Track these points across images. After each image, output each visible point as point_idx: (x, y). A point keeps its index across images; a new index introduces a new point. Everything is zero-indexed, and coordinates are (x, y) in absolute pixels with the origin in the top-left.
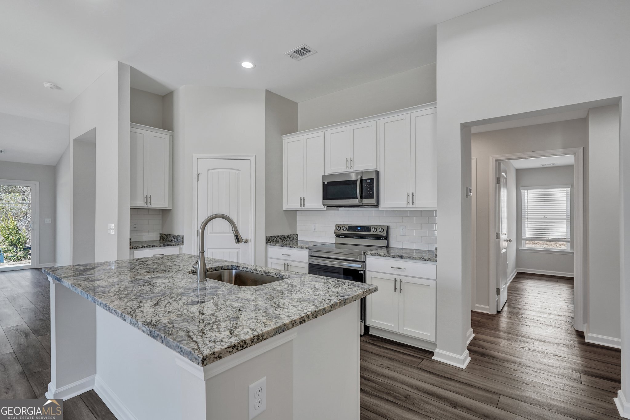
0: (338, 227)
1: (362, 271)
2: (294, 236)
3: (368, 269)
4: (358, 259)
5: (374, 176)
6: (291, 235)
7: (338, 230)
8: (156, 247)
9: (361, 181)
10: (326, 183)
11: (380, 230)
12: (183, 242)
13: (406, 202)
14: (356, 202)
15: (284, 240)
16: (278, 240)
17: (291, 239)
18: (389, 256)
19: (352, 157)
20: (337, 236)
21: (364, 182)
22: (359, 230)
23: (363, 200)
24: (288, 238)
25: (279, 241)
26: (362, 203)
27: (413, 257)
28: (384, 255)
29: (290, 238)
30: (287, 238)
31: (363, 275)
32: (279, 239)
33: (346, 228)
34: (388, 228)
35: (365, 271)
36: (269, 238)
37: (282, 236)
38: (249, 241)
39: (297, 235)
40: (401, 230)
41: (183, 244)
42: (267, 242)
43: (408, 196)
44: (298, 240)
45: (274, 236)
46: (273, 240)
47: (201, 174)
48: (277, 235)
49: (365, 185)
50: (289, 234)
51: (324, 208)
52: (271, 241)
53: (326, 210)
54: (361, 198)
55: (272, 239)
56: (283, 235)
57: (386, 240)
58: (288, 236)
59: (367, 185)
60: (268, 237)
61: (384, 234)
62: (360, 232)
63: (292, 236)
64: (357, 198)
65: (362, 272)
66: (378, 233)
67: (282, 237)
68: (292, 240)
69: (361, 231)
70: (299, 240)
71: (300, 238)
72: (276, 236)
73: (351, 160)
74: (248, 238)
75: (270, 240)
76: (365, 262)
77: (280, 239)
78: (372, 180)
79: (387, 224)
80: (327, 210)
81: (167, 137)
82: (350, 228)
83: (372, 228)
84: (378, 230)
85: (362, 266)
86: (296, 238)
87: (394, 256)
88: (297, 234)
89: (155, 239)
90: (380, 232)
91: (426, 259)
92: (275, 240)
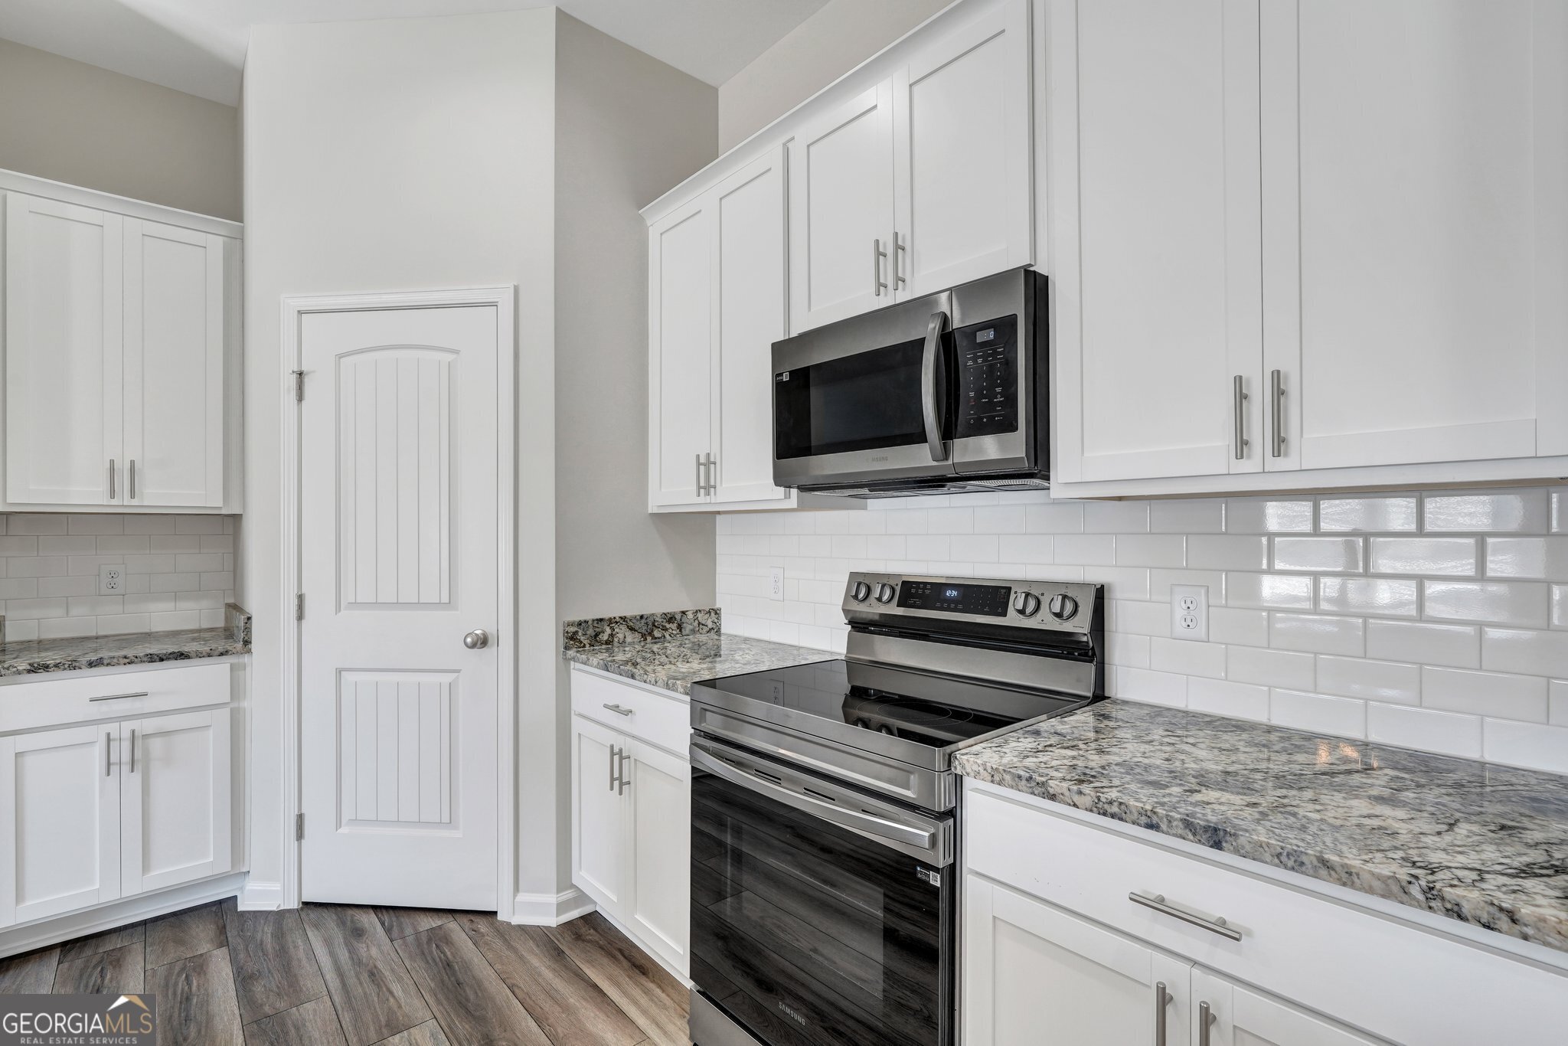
0: (861, 585)
1: (936, 870)
2: (699, 615)
3: (972, 859)
4: (909, 794)
5: (1016, 306)
6: (683, 613)
7: (856, 597)
8: (108, 665)
9: (947, 338)
10: (786, 378)
11: (1057, 608)
12: (247, 642)
13: (1228, 440)
14: (920, 457)
15: (651, 634)
16: (621, 636)
17: (687, 628)
18: (1115, 809)
19: (904, 230)
20: (859, 625)
21: (961, 343)
22: (951, 600)
23: (958, 443)
24: (674, 626)
25: (629, 639)
26: (950, 462)
27: (1325, 863)
28: (1077, 799)
29: (680, 627)
30: (668, 626)
31: (944, 895)
32: (628, 633)
33: (893, 590)
34: (1100, 594)
35: (952, 873)
36: (572, 629)
37: (642, 617)
38: (492, 640)
39: (717, 612)
40: (1180, 612)
41: (249, 651)
42: (567, 648)
43: (1242, 398)
44: (718, 632)
45: (601, 620)
46: (597, 635)
47: (314, 372)
48: (616, 613)
49: (969, 362)
50: (673, 608)
51: (788, 496)
52: (586, 642)
53: (795, 506)
54: (948, 433)
55: (591, 632)
56: (646, 612)
57: (1091, 661)
58: (671, 619)
59: (975, 359)
60: (572, 624)
61: (1080, 626)
62: (955, 610)
63: (690, 615)
64: (921, 438)
65: (935, 880)
66: (1044, 621)
67: (643, 621)
68: (693, 631)
69: (960, 607)
70: (723, 631)
71: (730, 625)
72: (611, 621)
73: (899, 247)
74: (491, 630)
75: (582, 638)
76: (951, 813)
77: (632, 629)
78: (1005, 326)
79: (1097, 577)
80: (802, 507)
81: (216, 245)
82: (912, 592)
83: (1012, 596)
84: (1044, 606)
85: (933, 838)
86: (710, 625)
87: (1155, 820)
88: (717, 606)
89: (205, 626)
90: (1059, 615)
91: (1466, 909)
92: (605, 637)
